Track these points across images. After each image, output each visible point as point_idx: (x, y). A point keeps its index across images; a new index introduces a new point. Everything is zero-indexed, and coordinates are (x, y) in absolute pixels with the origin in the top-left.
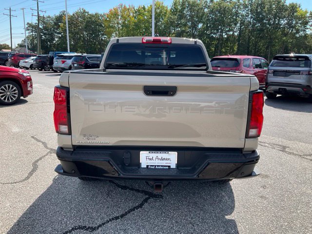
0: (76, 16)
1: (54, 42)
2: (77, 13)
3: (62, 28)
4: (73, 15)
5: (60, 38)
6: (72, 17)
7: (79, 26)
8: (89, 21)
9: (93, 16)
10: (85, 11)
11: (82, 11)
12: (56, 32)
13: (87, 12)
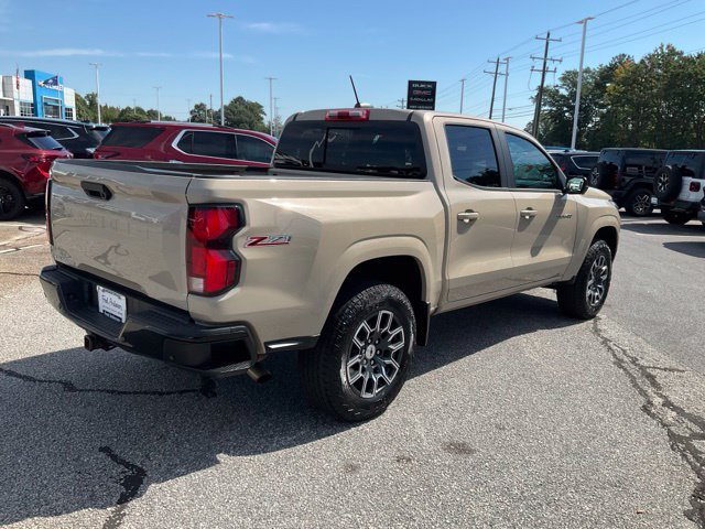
0: (649, 65)
1: (590, 125)
2: (651, 58)
3: (609, 95)
4: (642, 62)
5: (603, 116)
6: (637, 66)
7: (652, 88)
8: (678, 75)
9: (690, 60)
10: (673, 50)
11: (666, 51)
12: (596, 104)
13: (678, 53)
